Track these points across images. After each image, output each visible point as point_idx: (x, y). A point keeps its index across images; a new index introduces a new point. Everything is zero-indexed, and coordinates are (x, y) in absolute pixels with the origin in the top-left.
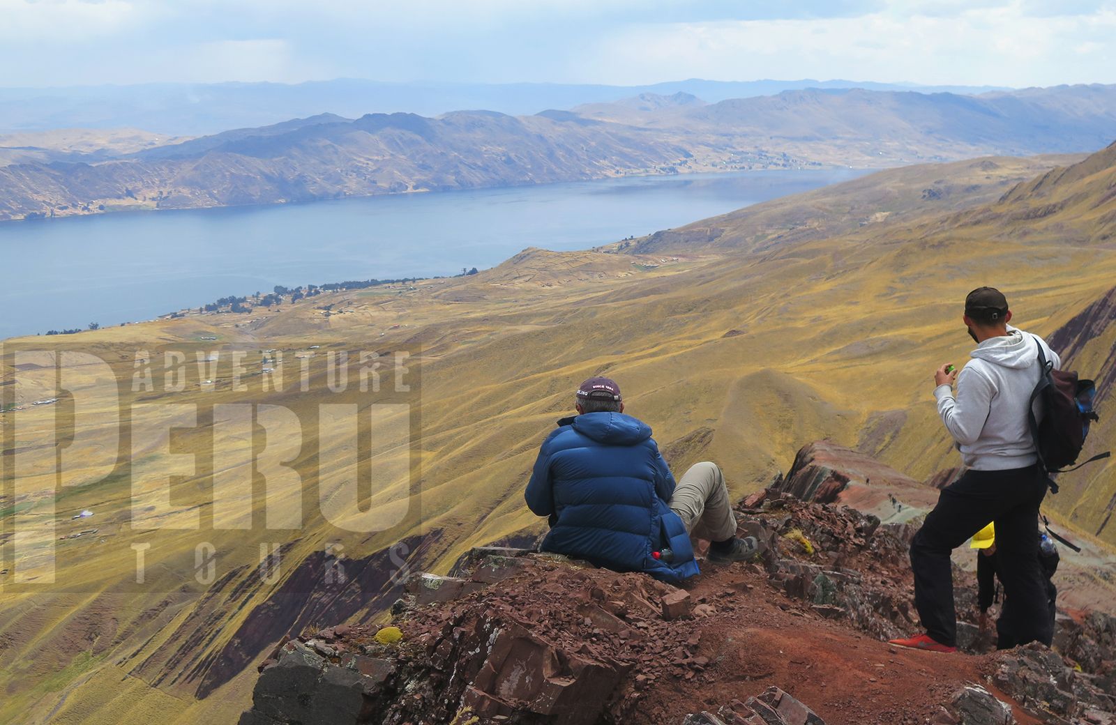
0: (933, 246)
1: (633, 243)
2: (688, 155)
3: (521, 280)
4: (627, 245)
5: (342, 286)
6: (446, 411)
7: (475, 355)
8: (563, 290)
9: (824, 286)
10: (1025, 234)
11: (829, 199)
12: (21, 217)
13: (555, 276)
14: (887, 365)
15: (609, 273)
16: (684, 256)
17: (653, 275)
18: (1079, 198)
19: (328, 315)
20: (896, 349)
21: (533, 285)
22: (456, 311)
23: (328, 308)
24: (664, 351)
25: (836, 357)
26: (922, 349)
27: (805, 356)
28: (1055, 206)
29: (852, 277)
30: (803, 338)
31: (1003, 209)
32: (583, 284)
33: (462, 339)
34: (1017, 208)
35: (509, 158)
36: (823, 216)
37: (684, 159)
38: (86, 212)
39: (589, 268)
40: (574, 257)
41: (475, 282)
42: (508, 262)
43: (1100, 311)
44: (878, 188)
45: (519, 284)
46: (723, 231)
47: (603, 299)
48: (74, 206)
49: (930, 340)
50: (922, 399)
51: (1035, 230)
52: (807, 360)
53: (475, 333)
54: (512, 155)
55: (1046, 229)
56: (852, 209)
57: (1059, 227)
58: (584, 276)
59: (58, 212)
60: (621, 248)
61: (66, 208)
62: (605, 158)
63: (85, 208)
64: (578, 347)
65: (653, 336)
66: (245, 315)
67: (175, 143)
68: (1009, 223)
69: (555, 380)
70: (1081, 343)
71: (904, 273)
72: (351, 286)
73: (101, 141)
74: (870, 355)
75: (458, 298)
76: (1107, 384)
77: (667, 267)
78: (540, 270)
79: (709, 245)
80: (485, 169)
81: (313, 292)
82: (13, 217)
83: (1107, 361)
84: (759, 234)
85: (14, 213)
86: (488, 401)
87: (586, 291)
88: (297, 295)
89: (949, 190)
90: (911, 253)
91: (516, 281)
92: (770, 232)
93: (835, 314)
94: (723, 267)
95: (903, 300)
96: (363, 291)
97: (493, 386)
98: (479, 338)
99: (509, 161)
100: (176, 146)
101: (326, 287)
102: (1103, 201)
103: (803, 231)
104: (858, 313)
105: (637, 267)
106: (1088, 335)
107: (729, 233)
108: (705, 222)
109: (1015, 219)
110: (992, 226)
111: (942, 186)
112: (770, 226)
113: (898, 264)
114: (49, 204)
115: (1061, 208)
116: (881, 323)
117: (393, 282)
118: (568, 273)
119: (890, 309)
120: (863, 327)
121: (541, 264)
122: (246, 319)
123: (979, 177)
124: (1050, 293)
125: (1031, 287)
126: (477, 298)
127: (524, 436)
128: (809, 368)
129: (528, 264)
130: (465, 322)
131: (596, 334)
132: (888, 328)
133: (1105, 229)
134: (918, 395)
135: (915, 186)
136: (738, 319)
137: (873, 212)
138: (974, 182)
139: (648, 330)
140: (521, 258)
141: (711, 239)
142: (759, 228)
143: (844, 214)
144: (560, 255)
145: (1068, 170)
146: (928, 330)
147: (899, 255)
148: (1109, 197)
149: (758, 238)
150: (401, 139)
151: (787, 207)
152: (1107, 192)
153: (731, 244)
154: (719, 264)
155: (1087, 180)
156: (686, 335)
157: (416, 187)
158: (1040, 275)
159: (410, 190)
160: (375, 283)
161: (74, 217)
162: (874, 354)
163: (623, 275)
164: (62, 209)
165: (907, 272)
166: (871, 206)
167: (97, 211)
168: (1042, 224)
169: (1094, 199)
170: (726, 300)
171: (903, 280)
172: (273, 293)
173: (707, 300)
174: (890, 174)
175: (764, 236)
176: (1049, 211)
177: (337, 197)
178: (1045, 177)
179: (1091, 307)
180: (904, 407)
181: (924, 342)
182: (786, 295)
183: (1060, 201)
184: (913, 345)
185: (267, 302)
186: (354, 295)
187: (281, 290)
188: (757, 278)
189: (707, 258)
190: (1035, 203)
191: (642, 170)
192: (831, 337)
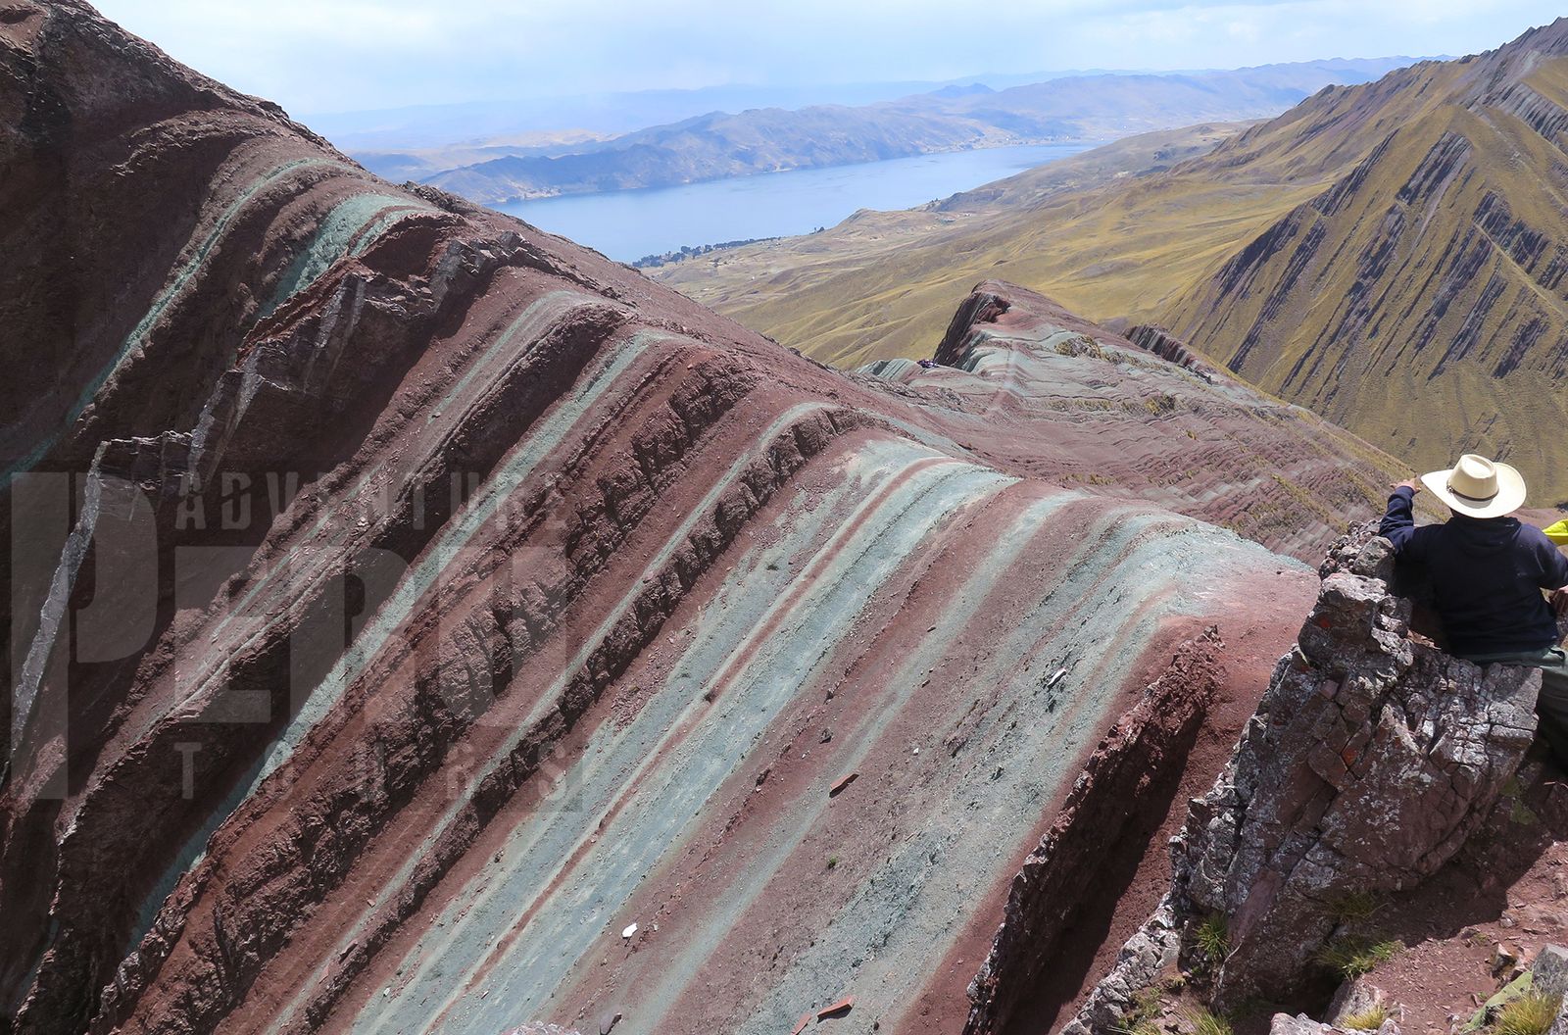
0: (1156, 187)
1: (937, 204)
2: (981, 135)
3: (855, 235)
4: (933, 205)
5: (729, 244)
6: (791, 332)
7: (817, 289)
8: (885, 242)
9: (1071, 224)
10: (1229, 178)
11: (1083, 163)
12: (504, 200)
13: (879, 230)
14: (1115, 282)
15: (919, 227)
16: (974, 212)
17: (951, 227)
18: (1272, 147)
19: (716, 266)
20: (1122, 269)
21: (864, 238)
22: (808, 259)
23: (717, 261)
24: (948, 279)
25: (1076, 277)
26: (1143, 268)
27: (1053, 278)
28: (1253, 154)
29: (1092, 215)
30: (1052, 264)
31: (1213, 159)
32: (900, 236)
33: (808, 279)
34: (1224, 157)
35: (850, 141)
36: (1078, 177)
37: (978, 138)
38: (549, 195)
39: (904, 224)
40: (894, 215)
41: (822, 238)
42: (846, 221)
43: (1282, 229)
44: (1121, 152)
45: (853, 238)
46: (1003, 191)
47: (913, 246)
48: (541, 191)
49: (1149, 261)
50: (1139, 308)
51: (1237, 174)
52: (1054, 281)
53: (818, 275)
54: (852, 139)
55: (1246, 173)
56: (1101, 169)
57: (1256, 171)
58: (900, 230)
59: (529, 195)
60: (929, 208)
61: (535, 192)
62: (920, 139)
63: (548, 192)
64: (889, 280)
65: (943, 269)
66: (659, 268)
67: (611, 139)
68: (1216, 171)
69: (870, 305)
70: (1265, 259)
71: (1132, 211)
72: (734, 244)
73: (558, 140)
74: (1102, 275)
75: (810, 250)
76: (1285, 291)
77: (961, 220)
78: (868, 226)
79: (993, 203)
80: (832, 151)
81: (708, 249)
82: (499, 201)
83: (1285, 271)
84: (1030, 193)
85: (499, 197)
86: (821, 322)
87: (900, 241)
88: (696, 252)
89: (1174, 152)
90: (1139, 194)
91: (851, 235)
92: (1038, 191)
93: (1078, 245)
94: (1001, 218)
95: (1130, 231)
96: (743, 247)
97: (826, 311)
98: (820, 279)
99: (849, 144)
100: (610, 142)
101: (717, 246)
102: (1291, 149)
103: (1063, 189)
104: (1094, 243)
105: (940, 221)
106: (1272, 250)
107: (1008, 193)
108: (990, 186)
109: (1222, 166)
110: (1204, 174)
111: (1169, 149)
112: (1038, 186)
113: (1129, 204)
114: (523, 190)
115: (1258, 156)
116: (1112, 249)
117: (764, 240)
118: (889, 228)
119: (1119, 238)
120: (1097, 253)
121: (870, 222)
122: (660, 271)
123: (1198, 140)
124: (1244, 222)
125: (1230, 218)
126: (823, 249)
127: (842, 347)
128: (1054, 286)
129: (860, 222)
130: (812, 267)
131: (902, 270)
132: (1117, 254)
133: (1292, 172)
134: (1137, 305)
135: (1148, 150)
136: (1006, 253)
137: (1116, 172)
138: (1194, 145)
139: (940, 265)
140: (855, 217)
141: (994, 198)
142: (1030, 188)
143: (1094, 175)
144: (883, 214)
145: (1266, 126)
146: (1148, 254)
147: (1129, 197)
148: (1296, 145)
149: (1029, 197)
150: (770, 129)
151: (1052, 171)
152: (1296, 141)
153: (1008, 202)
154: (998, 216)
155: (1280, 131)
156: (967, 267)
157: (782, 167)
158: (1238, 208)
159: (778, 169)
160: (752, 241)
161: (541, 199)
162: (1105, 274)
163: (928, 228)
164: (532, 193)
165: (1136, 209)
166: (1115, 167)
167: (557, 194)
168: (1244, 168)
169: (1285, 146)
170: (999, 240)
171: (1131, 216)
172: (680, 251)
173: (985, 241)
174: (1129, 141)
175: (1034, 194)
176: (1249, 159)
177: (727, 176)
178: (1248, 132)
179: (1275, 227)
180: (1125, 315)
181: (1144, 263)
182: (1042, 232)
183: (1258, 149)
184: (1136, 266)
185: (675, 258)
186: (735, 250)
187: (685, 249)
188: (1024, 221)
189: (991, 211)
190: (1238, 152)
191: (947, 148)
192: (1073, 261)
